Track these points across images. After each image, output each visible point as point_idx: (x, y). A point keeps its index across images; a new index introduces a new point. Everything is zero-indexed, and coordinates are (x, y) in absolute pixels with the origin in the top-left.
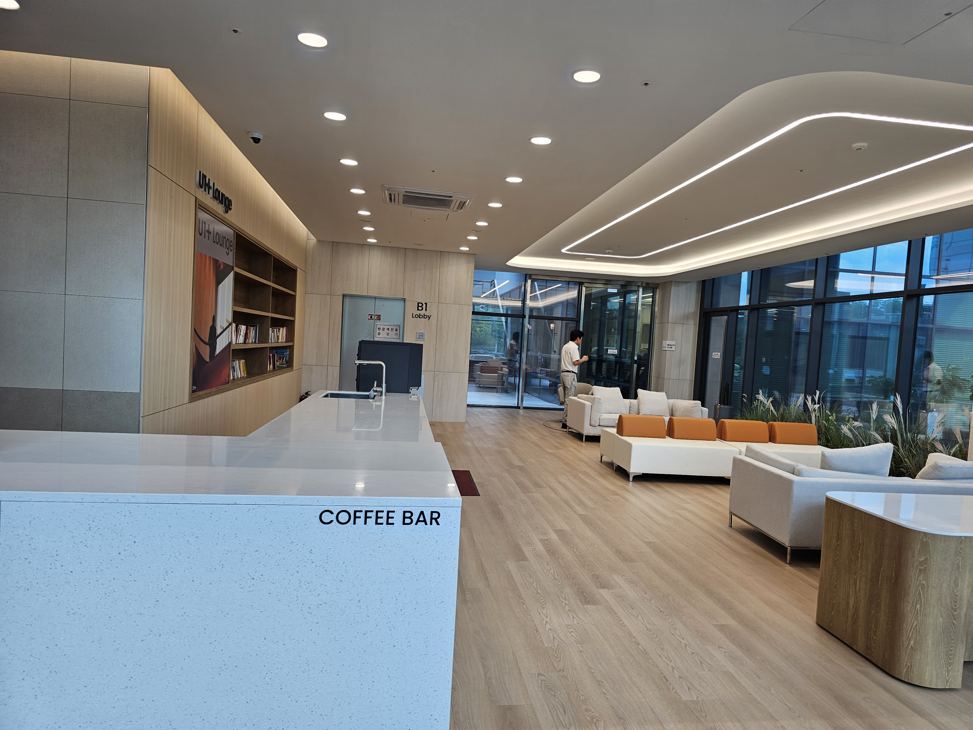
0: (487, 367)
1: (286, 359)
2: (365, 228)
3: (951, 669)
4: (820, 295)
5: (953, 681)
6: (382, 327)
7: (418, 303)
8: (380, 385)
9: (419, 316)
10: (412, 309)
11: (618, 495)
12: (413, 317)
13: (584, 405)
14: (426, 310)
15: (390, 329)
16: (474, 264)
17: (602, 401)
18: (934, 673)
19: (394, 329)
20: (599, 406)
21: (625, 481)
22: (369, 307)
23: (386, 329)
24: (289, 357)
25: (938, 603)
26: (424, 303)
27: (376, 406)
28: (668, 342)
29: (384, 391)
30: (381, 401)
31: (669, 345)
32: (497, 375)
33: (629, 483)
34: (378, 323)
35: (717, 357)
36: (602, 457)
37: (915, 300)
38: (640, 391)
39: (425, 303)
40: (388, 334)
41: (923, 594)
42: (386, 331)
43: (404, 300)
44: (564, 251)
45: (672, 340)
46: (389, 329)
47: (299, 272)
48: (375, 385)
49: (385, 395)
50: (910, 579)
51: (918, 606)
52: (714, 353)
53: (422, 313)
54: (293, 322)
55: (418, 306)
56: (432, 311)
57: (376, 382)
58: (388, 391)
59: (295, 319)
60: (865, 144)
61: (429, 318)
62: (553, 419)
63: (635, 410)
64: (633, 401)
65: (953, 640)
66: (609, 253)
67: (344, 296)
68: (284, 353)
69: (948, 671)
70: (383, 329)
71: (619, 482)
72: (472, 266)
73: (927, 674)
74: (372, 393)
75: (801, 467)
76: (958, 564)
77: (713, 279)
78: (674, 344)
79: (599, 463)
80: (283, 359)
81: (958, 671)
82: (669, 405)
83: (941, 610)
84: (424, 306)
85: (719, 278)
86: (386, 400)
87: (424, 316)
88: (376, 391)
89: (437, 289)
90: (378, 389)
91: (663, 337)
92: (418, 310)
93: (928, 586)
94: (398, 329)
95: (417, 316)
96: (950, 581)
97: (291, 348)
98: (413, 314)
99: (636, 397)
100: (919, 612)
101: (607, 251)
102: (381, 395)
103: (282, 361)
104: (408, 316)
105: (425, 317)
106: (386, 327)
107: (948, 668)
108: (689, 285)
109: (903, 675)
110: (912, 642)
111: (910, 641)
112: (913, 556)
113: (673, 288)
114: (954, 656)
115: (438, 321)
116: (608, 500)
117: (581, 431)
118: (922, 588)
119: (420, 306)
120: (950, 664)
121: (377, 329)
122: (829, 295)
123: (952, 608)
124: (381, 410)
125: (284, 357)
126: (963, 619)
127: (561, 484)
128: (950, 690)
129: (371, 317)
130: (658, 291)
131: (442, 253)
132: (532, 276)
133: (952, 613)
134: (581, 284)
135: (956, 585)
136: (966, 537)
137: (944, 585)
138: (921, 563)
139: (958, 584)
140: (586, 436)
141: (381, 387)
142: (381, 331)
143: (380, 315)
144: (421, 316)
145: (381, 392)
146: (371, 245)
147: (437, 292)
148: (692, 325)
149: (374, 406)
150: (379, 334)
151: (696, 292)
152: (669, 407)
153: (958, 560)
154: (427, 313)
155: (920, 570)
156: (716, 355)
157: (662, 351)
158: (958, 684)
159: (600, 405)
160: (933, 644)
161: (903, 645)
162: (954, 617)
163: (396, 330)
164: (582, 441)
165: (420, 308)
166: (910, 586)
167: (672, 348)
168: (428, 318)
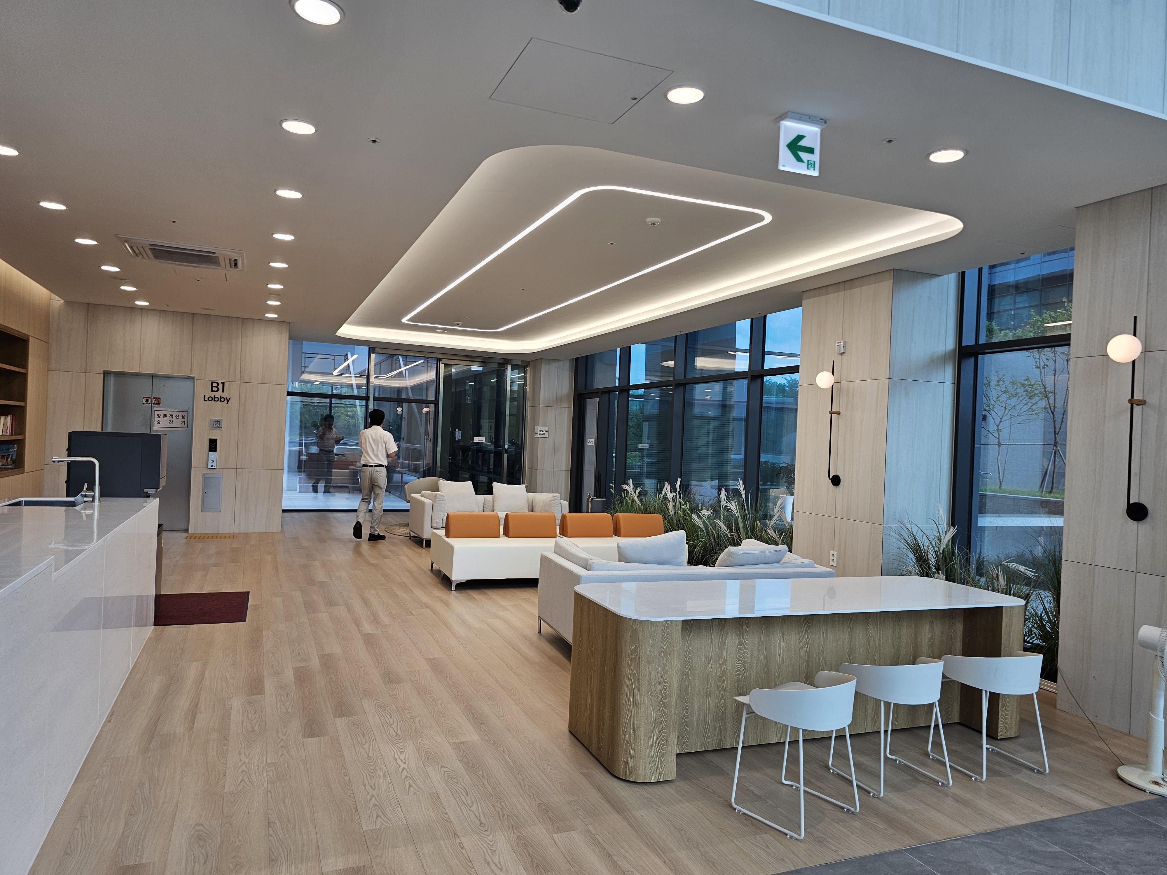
0: (344, 461)
1: (11, 457)
2: (122, 288)
3: (664, 760)
4: (680, 376)
5: (667, 772)
6: (162, 413)
7: (212, 383)
8: (91, 488)
9: (214, 399)
10: (203, 390)
11: (427, 607)
12: (205, 400)
13: (423, 504)
14: (223, 391)
15: (174, 416)
16: (288, 334)
17: (446, 498)
18: (648, 766)
19: (180, 416)
20: (442, 504)
21: (447, 591)
22: (145, 389)
23: (168, 415)
24: (17, 455)
25: (648, 692)
26: (220, 383)
27: (87, 515)
28: (540, 428)
29: (97, 495)
30: (93, 508)
31: (541, 431)
32: (348, 470)
33: (451, 593)
34: (156, 408)
35: (591, 444)
36: (432, 564)
37: (759, 380)
38: (496, 485)
39: (222, 383)
40: (171, 422)
41: (635, 685)
42: (169, 418)
43: (192, 378)
44: (404, 320)
45: (545, 425)
46: (172, 415)
47: (31, 341)
48: (85, 489)
49: (99, 500)
50: (624, 669)
51: (631, 698)
52: (588, 440)
53: (218, 394)
54: (23, 409)
55: (212, 387)
56: (231, 391)
57: (86, 485)
58: (102, 495)
59: (26, 404)
60: (659, 220)
61: (228, 401)
62: (402, 523)
63: (489, 507)
64: (488, 497)
65: (665, 729)
66: (458, 325)
67: (106, 374)
68: (9, 449)
69: (661, 762)
70: (165, 416)
71: (440, 593)
72: (286, 336)
73: (641, 769)
74: (79, 498)
75: (594, 560)
76: (666, 649)
77: (587, 356)
78: (547, 430)
79: (429, 573)
80: (8, 458)
81: (671, 762)
82: (528, 499)
83: (651, 700)
84: (220, 387)
85: (593, 356)
86: (100, 506)
87: (220, 399)
88: (86, 496)
89: (238, 364)
90: (89, 493)
91: (535, 423)
92: (212, 391)
93: (639, 675)
94: (186, 416)
95: (210, 399)
96: (658, 669)
97: (21, 443)
98: (205, 396)
99: (490, 491)
100: (632, 704)
101: (456, 323)
102: (93, 501)
103: (7, 460)
104: (198, 400)
105: (222, 400)
106: (168, 414)
107: (660, 759)
108: (561, 363)
109: (621, 772)
110: (627, 736)
111: (625, 735)
112: (626, 645)
113: (543, 366)
114: (667, 746)
115: (241, 404)
116: (412, 614)
117: (421, 535)
118: (634, 678)
119: (214, 386)
120: (663, 755)
121: (156, 417)
122: (690, 375)
123: (663, 696)
124: (93, 520)
125: (9, 455)
126: (674, 707)
127: (364, 600)
128: (664, 782)
129: (147, 401)
130: (528, 369)
131: (244, 320)
132: (376, 349)
133: (662, 701)
134: (439, 360)
135: (665, 672)
136: (671, 621)
137: (653, 673)
138: (633, 652)
139: (667, 671)
140: (426, 540)
141: (93, 490)
142: (161, 419)
143: (160, 398)
144: (216, 399)
145: (93, 497)
146: (142, 309)
147: (238, 367)
148: (567, 409)
149: (84, 515)
150: (159, 422)
151: (569, 372)
152: (528, 502)
153: (665, 645)
154: (224, 395)
155: (632, 658)
156: (591, 442)
157: (534, 439)
158: (671, 774)
159: (443, 502)
160: (645, 736)
161: (620, 740)
162: (665, 705)
163: (183, 417)
164: (422, 547)
165: (215, 389)
166: (624, 677)
167: (544, 434)
168: (226, 401)
